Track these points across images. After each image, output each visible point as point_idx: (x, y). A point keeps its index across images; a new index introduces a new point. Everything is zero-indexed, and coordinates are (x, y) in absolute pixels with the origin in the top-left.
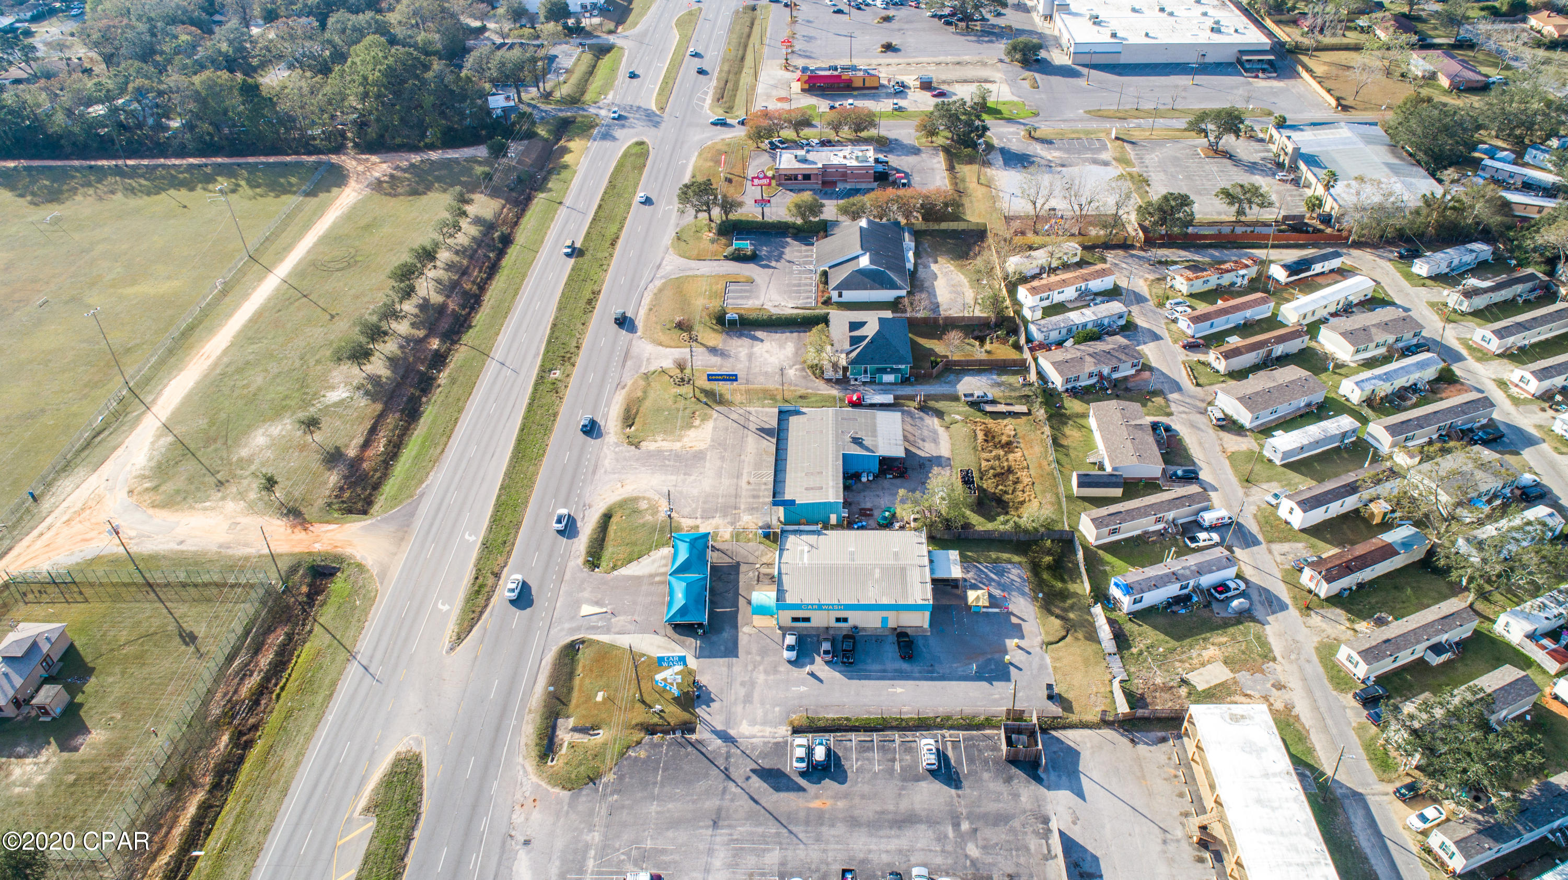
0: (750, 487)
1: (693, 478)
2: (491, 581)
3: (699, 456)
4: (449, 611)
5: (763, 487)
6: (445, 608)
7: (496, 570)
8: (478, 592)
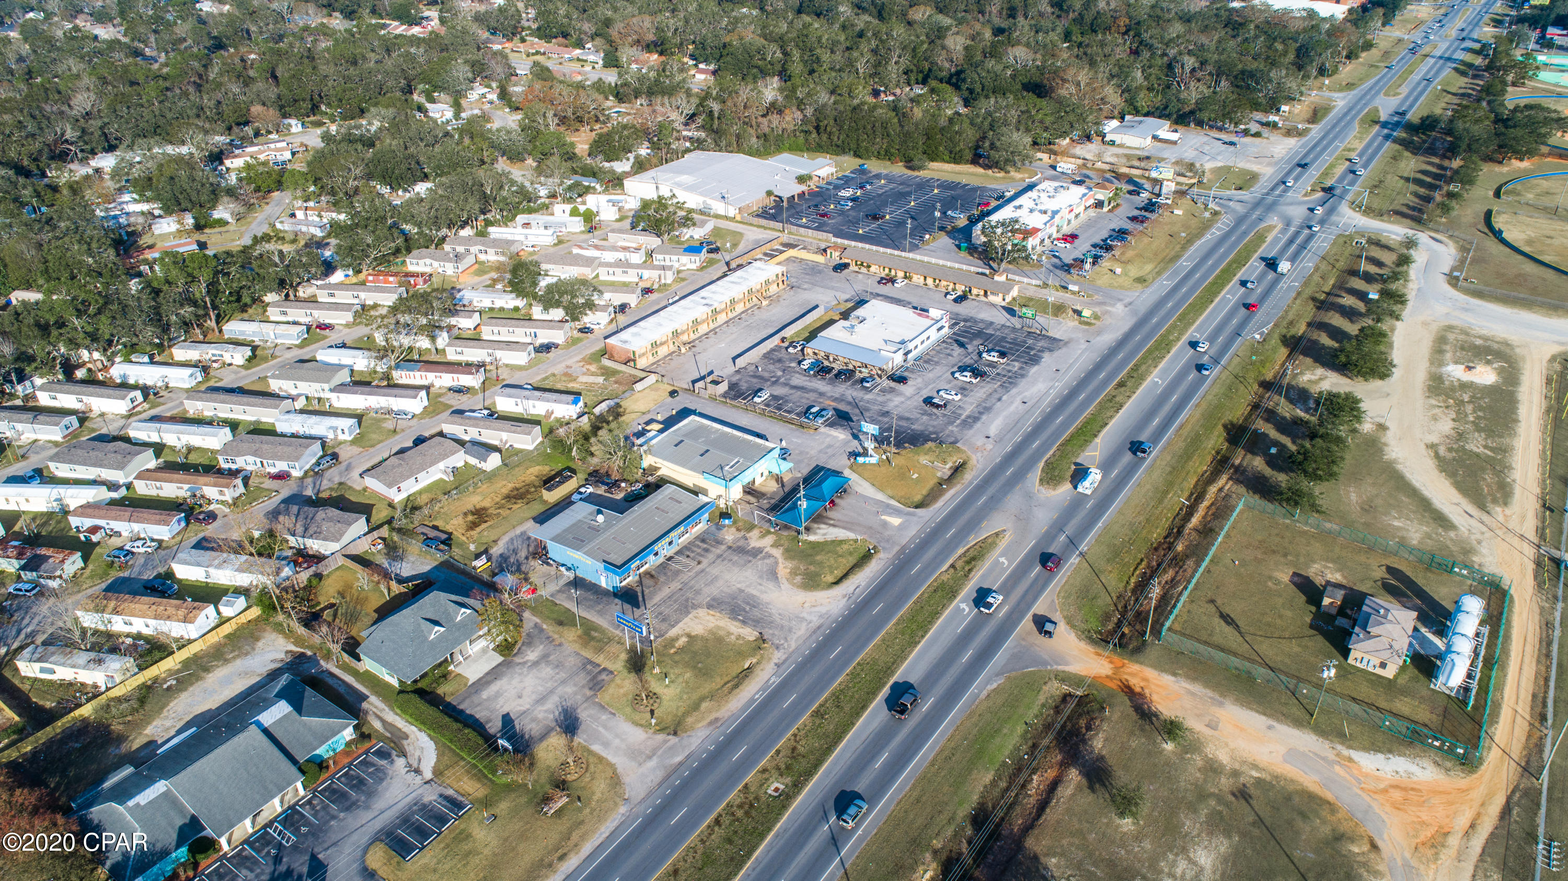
0: (701, 559)
1: (739, 586)
2: (959, 564)
3: (714, 604)
4: (1001, 555)
5: (692, 555)
6: (1002, 560)
7: (952, 570)
8: (973, 559)
